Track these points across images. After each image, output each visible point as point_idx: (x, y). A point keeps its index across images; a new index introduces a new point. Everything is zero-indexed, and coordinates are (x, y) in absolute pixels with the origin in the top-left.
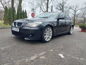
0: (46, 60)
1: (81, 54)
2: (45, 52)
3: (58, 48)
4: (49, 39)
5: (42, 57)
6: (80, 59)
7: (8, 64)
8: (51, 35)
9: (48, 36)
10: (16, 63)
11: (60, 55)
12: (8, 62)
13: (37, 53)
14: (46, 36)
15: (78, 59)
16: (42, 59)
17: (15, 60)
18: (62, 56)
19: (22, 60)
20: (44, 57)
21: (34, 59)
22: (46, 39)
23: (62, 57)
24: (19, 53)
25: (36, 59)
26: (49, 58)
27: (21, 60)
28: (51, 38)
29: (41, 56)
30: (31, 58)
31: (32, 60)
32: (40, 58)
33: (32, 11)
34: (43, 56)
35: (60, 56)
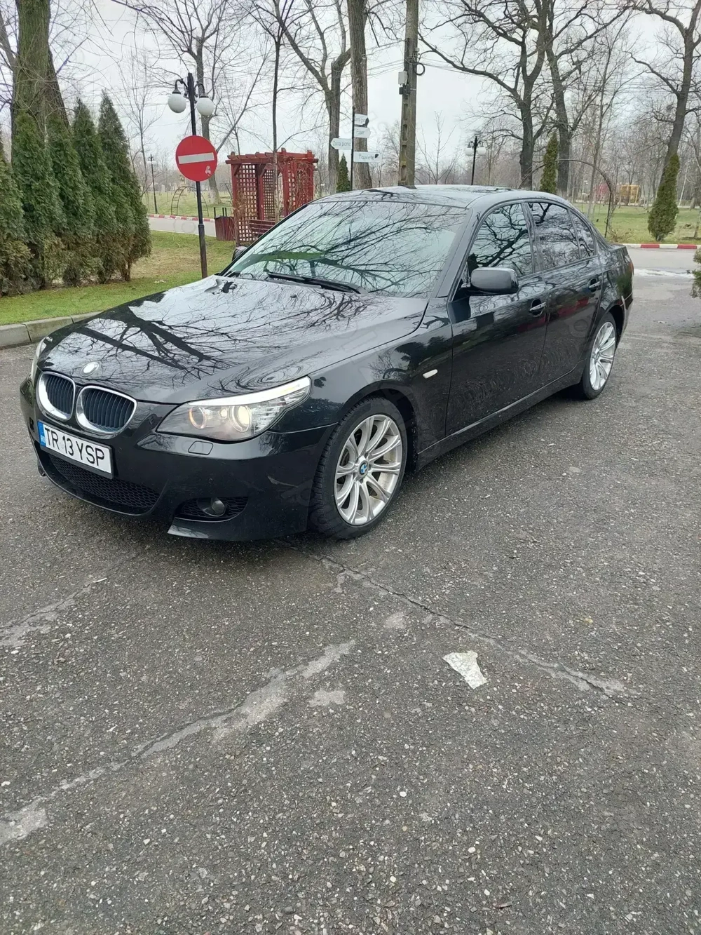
0: (353, 717)
1: (619, 639)
2: (345, 648)
3: (447, 588)
4: (379, 507)
5: (323, 698)
6: (603, 685)
7: (100, 771)
8: (398, 464)
9: (368, 478)
10: (150, 757)
11: (456, 661)
12: (99, 762)
13: (284, 661)
14: (351, 482)
15: (583, 686)
16: (325, 715)
17: (139, 740)
18: (475, 668)
19: (185, 732)
20: (338, 696)
21: (270, 716)
22: (348, 515)
23: (474, 677)
24: (152, 671)
25: (281, 717)
26: (375, 695)
27: (176, 738)
28: (390, 489)
29: (318, 682)
30: (245, 710)
31: (257, 727)
32: (312, 703)
33: (177, 110)
34: (333, 687)
35: (457, 675)
